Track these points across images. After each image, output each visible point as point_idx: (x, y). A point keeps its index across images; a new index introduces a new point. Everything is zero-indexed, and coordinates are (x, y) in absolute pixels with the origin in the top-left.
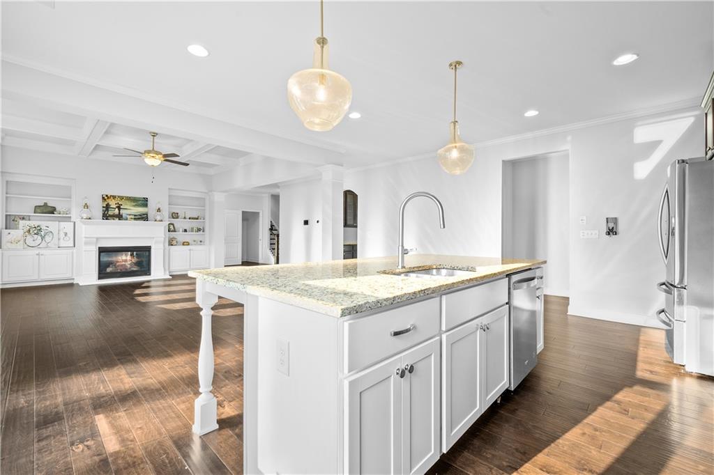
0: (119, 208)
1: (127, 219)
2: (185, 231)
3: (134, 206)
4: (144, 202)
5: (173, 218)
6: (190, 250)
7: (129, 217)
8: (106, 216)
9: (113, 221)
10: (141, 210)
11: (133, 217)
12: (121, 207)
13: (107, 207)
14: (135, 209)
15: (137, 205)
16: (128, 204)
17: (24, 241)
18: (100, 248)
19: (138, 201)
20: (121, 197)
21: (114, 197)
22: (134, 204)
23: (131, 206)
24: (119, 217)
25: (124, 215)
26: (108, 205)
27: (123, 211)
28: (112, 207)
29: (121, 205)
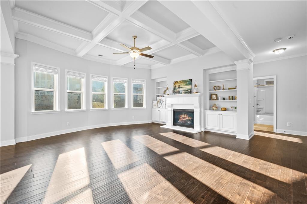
0: (179, 87)
1: (181, 94)
2: (224, 99)
3: (185, 85)
4: (190, 82)
5: (215, 90)
6: (220, 114)
7: (182, 92)
8: (175, 92)
9: (176, 95)
10: (188, 87)
11: (184, 92)
12: (180, 87)
13: (175, 88)
14: (186, 87)
15: (186, 85)
16: (183, 84)
17: (158, 105)
18: (173, 109)
19: (187, 82)
20: (180, 82)
21: (177, 82)
22: (185, 84)
23: (184, 86)
24: (179, 92)
25: (181, 91)
26: (175, 87)
27: (180, 89)
28: (176, 87)
29: (180, 86)
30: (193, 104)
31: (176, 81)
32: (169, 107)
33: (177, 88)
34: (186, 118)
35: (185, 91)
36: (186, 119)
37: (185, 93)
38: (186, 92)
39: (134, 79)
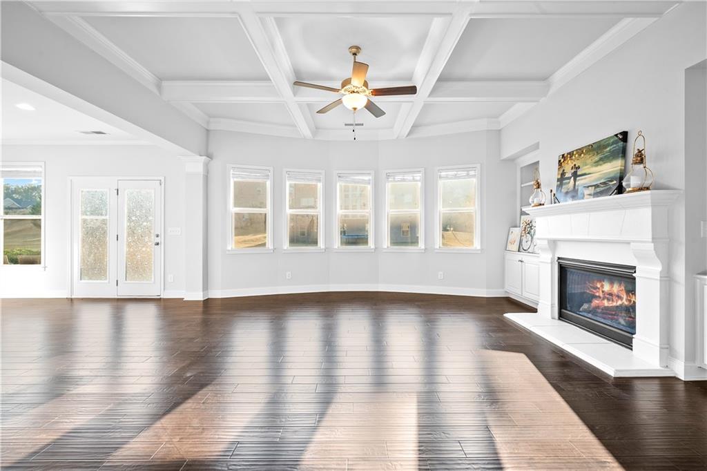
1: (583, 197)
3: (597, 163)
4: (618, 144)
7: (587, 192)
9: (564, 203)
10: (613, 167)
11: (591, 190)
12: (579, 172)
13: (562, 178)
14: (599, 168)
15: (601, 159)
16: (589, 161)
17: (521, 242)
18: (559, 258)
19: (606, 147)
20: (580, 151)
21: (571, 154)
22: (597, 158)
23: (592, 166)
24: (574, 194)
25: (580, 189)
26: (563, 174)
27: (581, 182)
28: (567, 176)
29: (579, 167)
30: (628, 243)
31: (566, 151)
32: (543, 250)
33: (569, 178)
34: (619, 297)
35: (596, 186)
36: (620, 302)
37: (596, 195)
38: (598, 190)
39: (441, 168)
